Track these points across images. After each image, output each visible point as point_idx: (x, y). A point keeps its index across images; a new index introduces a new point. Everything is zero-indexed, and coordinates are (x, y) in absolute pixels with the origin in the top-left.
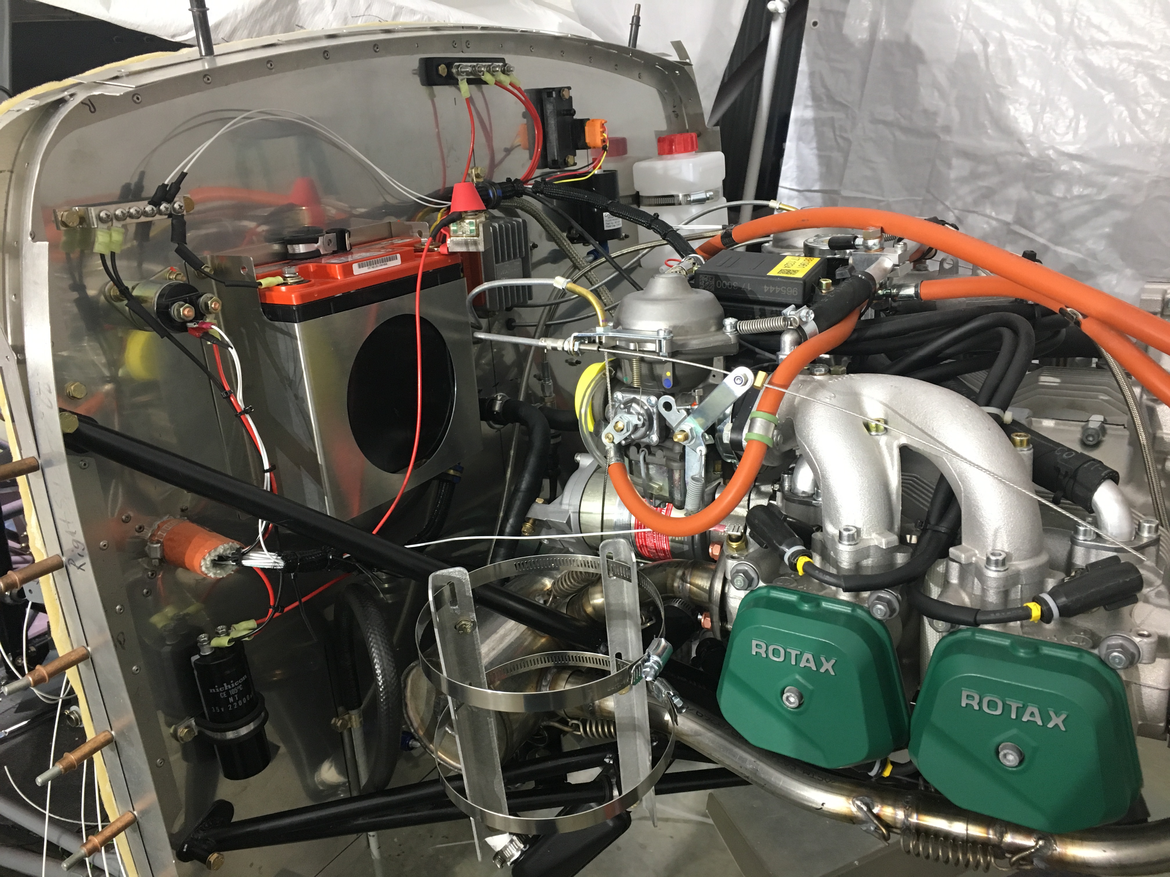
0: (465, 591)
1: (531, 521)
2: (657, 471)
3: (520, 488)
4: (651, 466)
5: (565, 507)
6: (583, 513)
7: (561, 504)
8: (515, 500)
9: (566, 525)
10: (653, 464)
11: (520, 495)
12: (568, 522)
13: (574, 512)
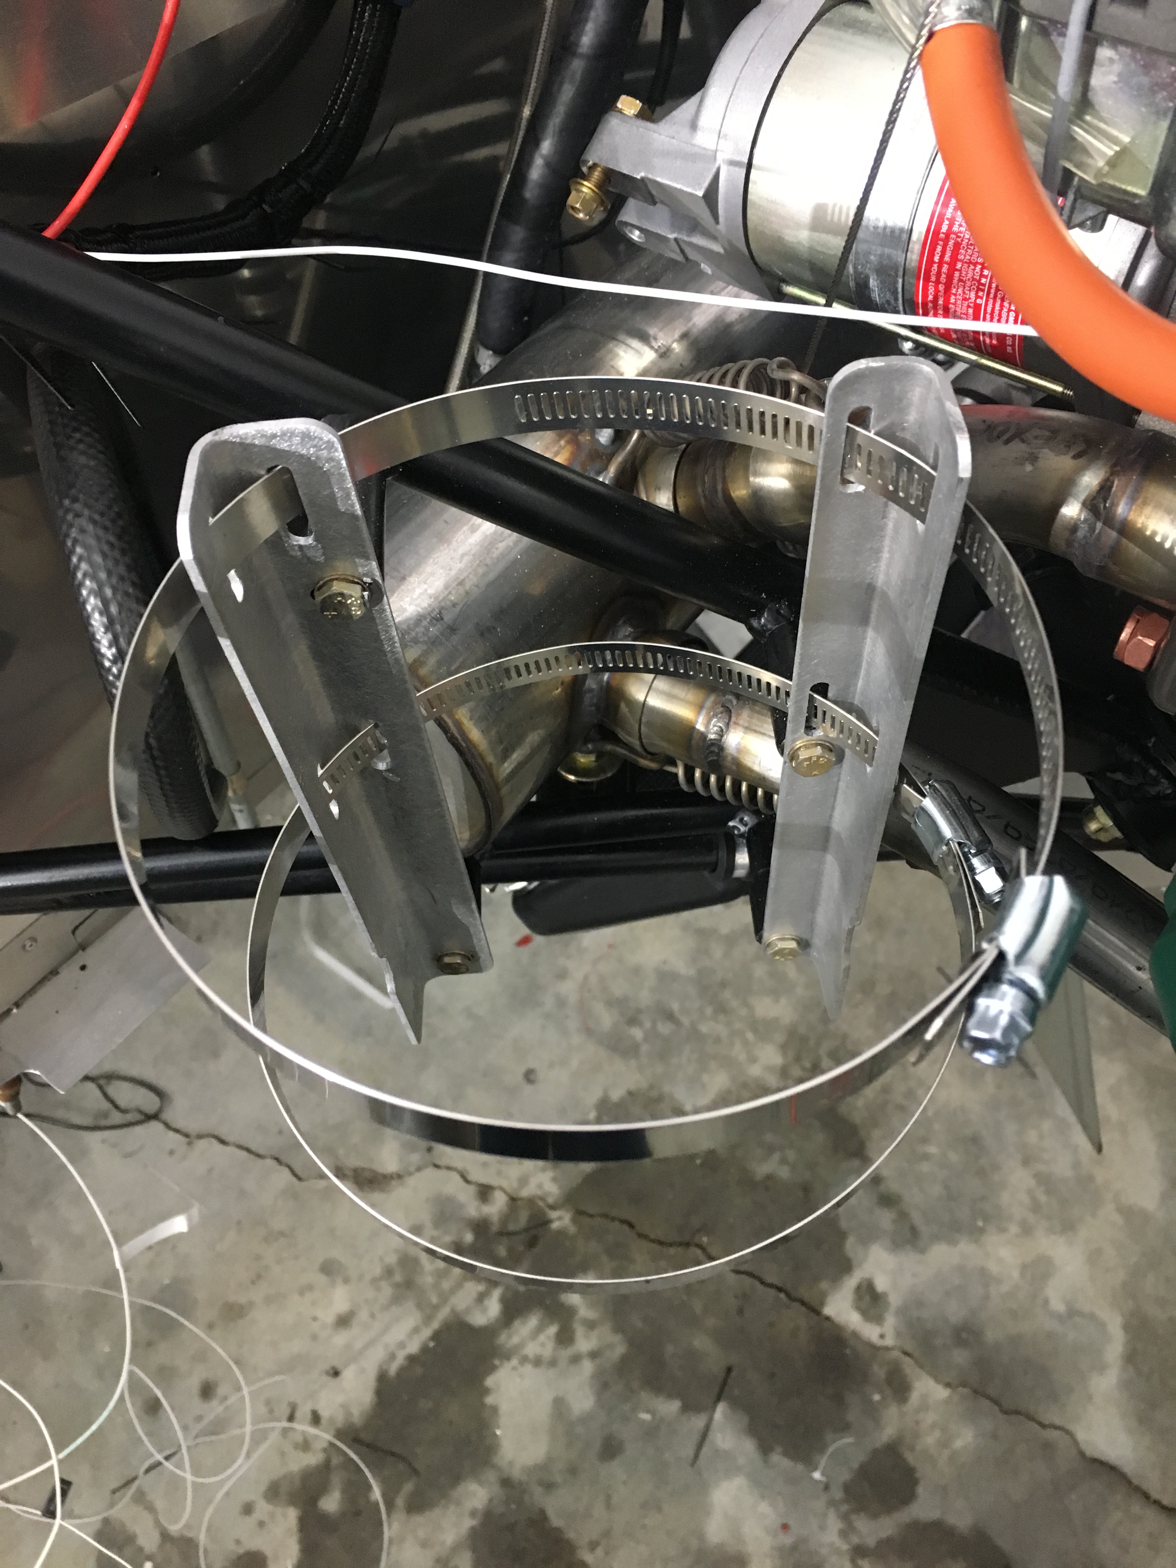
0: (332, 497)
1: (597, 174)
2: (1123, 79)
3: (577, 44)
4: (1104, 53)
5: (704, 139)
6: (759, 169)
7: (694, 126)
8: (561, 84)
9: (703, 203)
10: (1116, 42)
11: (577, 66)
12: (711, 196)
13: (733, 163)
